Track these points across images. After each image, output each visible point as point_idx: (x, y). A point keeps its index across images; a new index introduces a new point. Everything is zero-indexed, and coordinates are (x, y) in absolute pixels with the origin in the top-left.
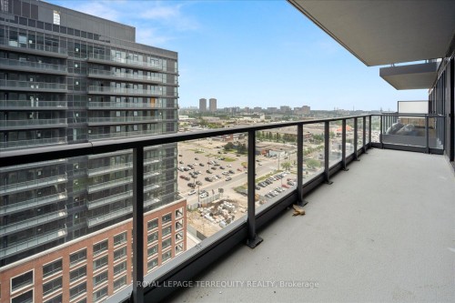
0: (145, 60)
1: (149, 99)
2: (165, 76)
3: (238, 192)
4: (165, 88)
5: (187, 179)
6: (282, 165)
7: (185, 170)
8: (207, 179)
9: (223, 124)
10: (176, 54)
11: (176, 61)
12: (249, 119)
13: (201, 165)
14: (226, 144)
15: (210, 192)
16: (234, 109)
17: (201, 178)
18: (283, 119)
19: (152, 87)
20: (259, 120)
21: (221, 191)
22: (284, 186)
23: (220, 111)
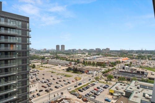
0: (6, 21)
1: (9, 45)
2: (20, 31)
3: (71, 94)
4: (20, 38)
5: (45, 87)
6: (95, 78)
7: (45, 82)
8: (56, 87)
9: (67, 58)
10: (28, 18)
11: (28, 22)
12: (81, 55)
13: (53, 79)
14: (67, 68)
15: (56, 95)
16: (73, 50)
17: (52, 87)
18: (97, 55)
19: (12, 38)
20: (85, 55)
21: (62, 93)
22: (95, 89)
23: (66, 51)
